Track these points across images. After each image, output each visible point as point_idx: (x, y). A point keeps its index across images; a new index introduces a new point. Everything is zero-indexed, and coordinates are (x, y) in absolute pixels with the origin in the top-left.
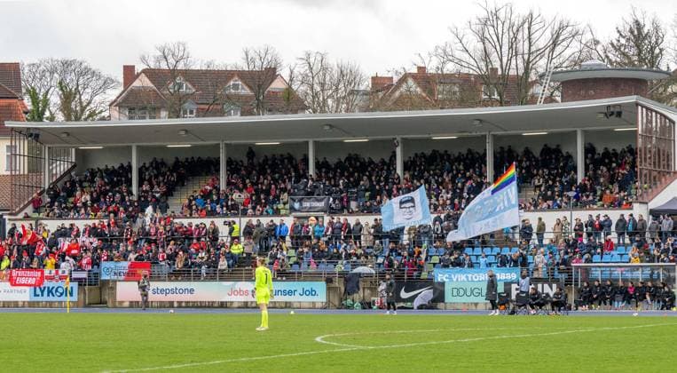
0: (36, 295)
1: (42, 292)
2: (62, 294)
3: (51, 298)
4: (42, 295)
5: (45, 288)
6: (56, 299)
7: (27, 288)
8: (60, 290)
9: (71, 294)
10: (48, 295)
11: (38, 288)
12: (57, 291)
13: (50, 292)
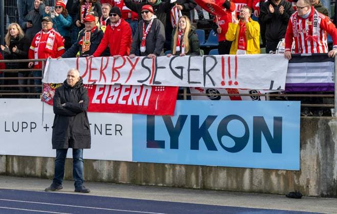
0: (152, 142)
1: (174, 134)
2: (240, 144)
3: (203, 157)
4: (174, 145)
5: (183, 119)
6: (220, 158)
7: (126, 120)
8: (237, 130)
9: (276, 146)
10: (194, 146)
11: (159, 120)
12: (223, 131)
13: (199, 133)
